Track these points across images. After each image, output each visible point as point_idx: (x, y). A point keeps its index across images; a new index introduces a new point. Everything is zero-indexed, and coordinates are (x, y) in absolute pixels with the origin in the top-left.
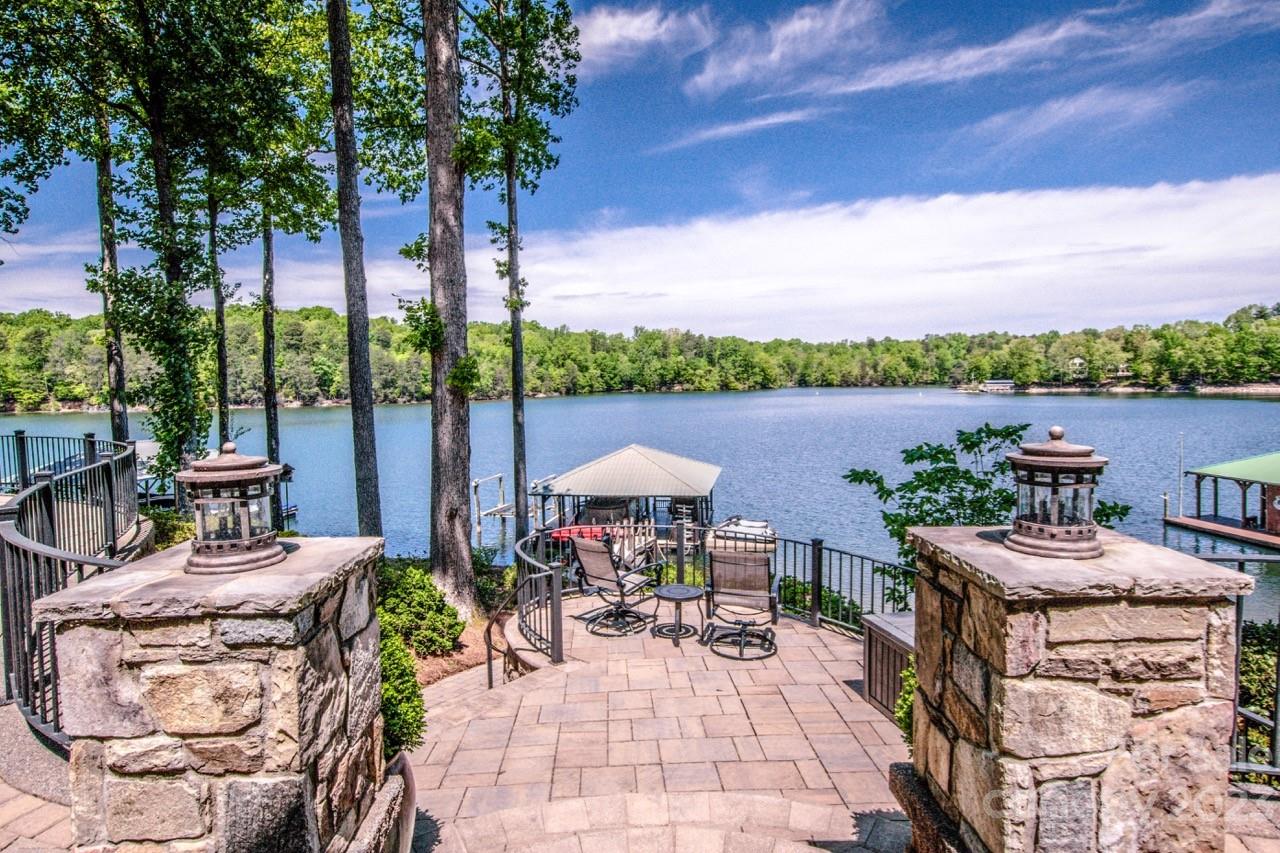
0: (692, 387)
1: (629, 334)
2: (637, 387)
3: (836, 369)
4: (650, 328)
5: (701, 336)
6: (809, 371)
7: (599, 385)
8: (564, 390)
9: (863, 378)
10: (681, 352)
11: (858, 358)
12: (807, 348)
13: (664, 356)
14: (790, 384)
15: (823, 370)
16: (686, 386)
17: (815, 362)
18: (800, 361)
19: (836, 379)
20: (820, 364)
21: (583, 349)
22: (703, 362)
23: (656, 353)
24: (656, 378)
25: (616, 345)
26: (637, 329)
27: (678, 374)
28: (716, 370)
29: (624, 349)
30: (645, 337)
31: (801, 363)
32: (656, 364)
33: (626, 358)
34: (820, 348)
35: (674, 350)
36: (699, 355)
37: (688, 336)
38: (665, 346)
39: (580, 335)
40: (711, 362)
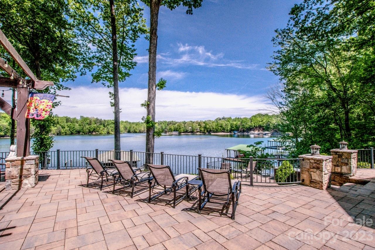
0: (99, 133)
1: (78, 118)
2: (81, 133)
3: (138, 129)
4: (85, 116)
5: (101, 119)
6: (131, 129)
7: (68, 132)
8: (56, 134)
9: (144, 131)
10: (95, 123)
11: (143, 126)
12: (130, 123)
13: (90, 124)
14: (126, 132)
15: (135, 129)
16: (97, 133)
17: (132, 127)
18: (128, 126)
19: (138, 131)
20: (134, 127)
21: (63, 122)
22: (102, 126)
23: (87, 124)
24: (87, 130)
25: (74, 121)
26: (81, 117)
27: (94, 130)
28: (106, 128)
29: (77, 122)
30: (84, 119)
31: (129, 127)
32: (87, 126)
33: (78, 125)
34: (133, 123)
35: (93, 123)
36: (101, 124)
37: (97, 119)
38: (91, 122)
39: (62, 117)
40: (104, 126)
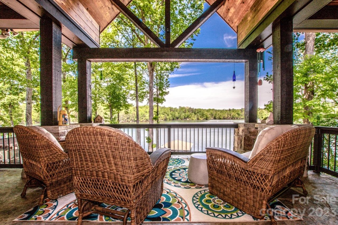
0: (191, 119)
1: (178, 108)
2: (179, 119)
3: (222, 115)
4: (182, 106)
5: (193, 108)
6: (216, 116)
7: (171, 118)
8: (164, 120)
9: (228, 117)
10: (189, 112)
11: (227, 113)
12: (216, 111)
13: (185, 112)
14: (212, 118)
15: (219, 115)
16: (190, 119)
17: (218, 114)
18: (214, 113)
19: (222, 117)
20: (219, 114)
21: (168, 111)
22: (193, 114)
23: (183, 112)
24: (183, 117)
25: (175, 110)
26: (179, 107)
27: (188, 116)
28: (196, 116)
29: (177, 111)
30: (181, 108)
31: (214, 114)
32: (183, 114)
33: (177, 113)
34: (219, 111)
35: (187, 111)
36: (193, 112)
37: (190, 108)
38: (185, 111)
39: (168, 108)
40: (195, 114)
